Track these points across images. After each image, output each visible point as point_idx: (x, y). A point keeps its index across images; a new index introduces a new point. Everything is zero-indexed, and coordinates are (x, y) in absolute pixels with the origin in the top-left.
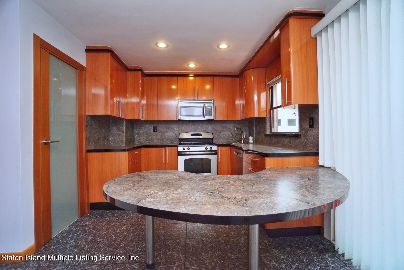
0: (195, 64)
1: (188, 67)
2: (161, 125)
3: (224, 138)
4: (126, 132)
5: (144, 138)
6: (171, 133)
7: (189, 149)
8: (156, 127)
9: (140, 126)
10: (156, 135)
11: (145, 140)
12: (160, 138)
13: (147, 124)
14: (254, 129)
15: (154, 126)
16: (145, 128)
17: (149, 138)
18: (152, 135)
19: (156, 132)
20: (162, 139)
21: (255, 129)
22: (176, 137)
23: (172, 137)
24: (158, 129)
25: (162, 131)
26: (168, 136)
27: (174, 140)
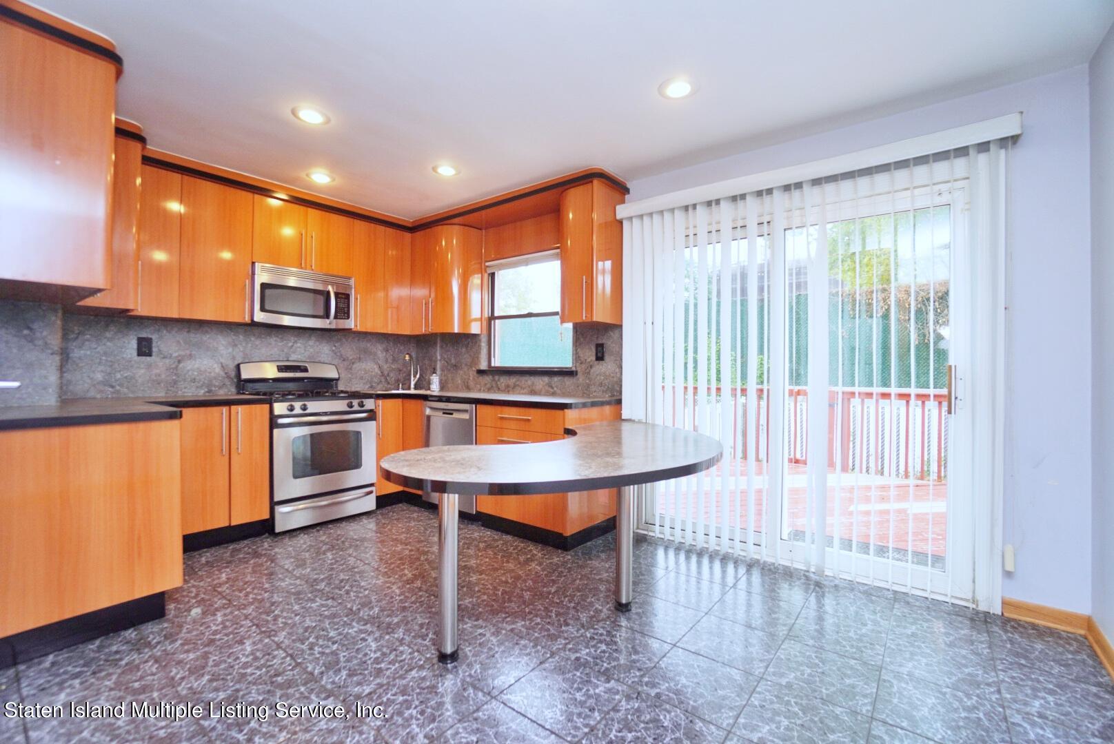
0: (329, 176)
1: (308, 179)
2: (169, 332)
3: (362, 378)
6: (205, 362)
7: (304, 408)
8: (149, 341)
9: (73, 332)
10: (149, 366)
11: (99, 383)
12: (163, 376)
13: (107, 326)
14: (436, 358)
15: (141, 336)
16: (99, 341)
17: (118, 376)
18: (132, 366)
19: (150, 355)
20: (173, 380)
21: (439, 358)
22: (224, 375)
23: (210, 373)
24: (154, 344)
25: (171, 355)
26: (193, 371)
27: (217, 384)
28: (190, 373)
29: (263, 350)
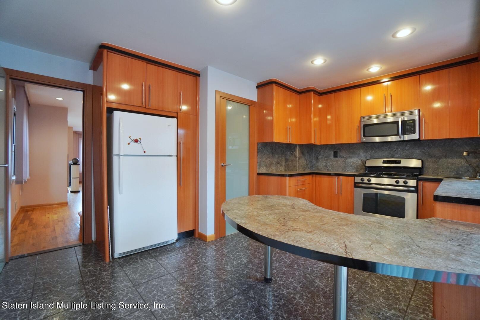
2: (343, 149)
4: (299, 157)
5: (323, 164)
6: (355, 159)
7: (369, 180)
9: (318, 151)
10: (337, 161)
11: (324, 166)
12: (341, 164)
13: (326, 148)
15: (334, 151)
16: (324, 153)
17: (329, 164)
18: (332, 161)
19: (337, 157)
22: (362, 164)
23: (357, 163)
24: (338, 153)
25: (344, 157)
26: (351, 162)
27: (360, 168)
28: (350, 163)
29: (380, 154)
